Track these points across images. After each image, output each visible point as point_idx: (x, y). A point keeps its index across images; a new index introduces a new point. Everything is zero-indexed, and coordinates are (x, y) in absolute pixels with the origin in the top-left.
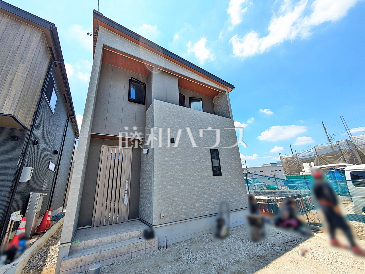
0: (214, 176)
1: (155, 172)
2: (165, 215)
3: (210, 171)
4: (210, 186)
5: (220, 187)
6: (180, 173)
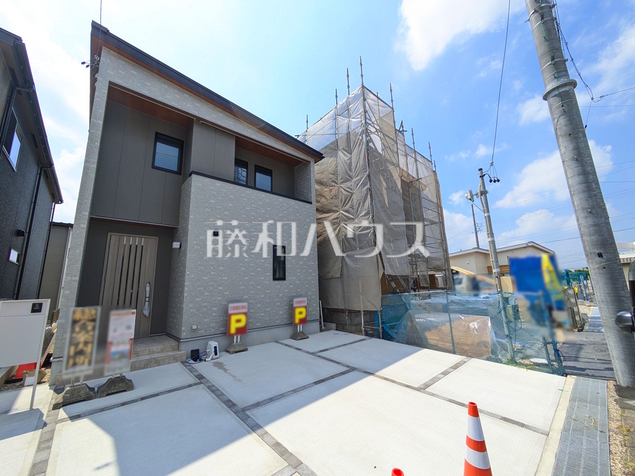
0: (274, 281)
1: (188, 275)
2: (199, 327)
3: (269, 274)
4: (267, 293)
5: (280, 295)
6: (225, 276)
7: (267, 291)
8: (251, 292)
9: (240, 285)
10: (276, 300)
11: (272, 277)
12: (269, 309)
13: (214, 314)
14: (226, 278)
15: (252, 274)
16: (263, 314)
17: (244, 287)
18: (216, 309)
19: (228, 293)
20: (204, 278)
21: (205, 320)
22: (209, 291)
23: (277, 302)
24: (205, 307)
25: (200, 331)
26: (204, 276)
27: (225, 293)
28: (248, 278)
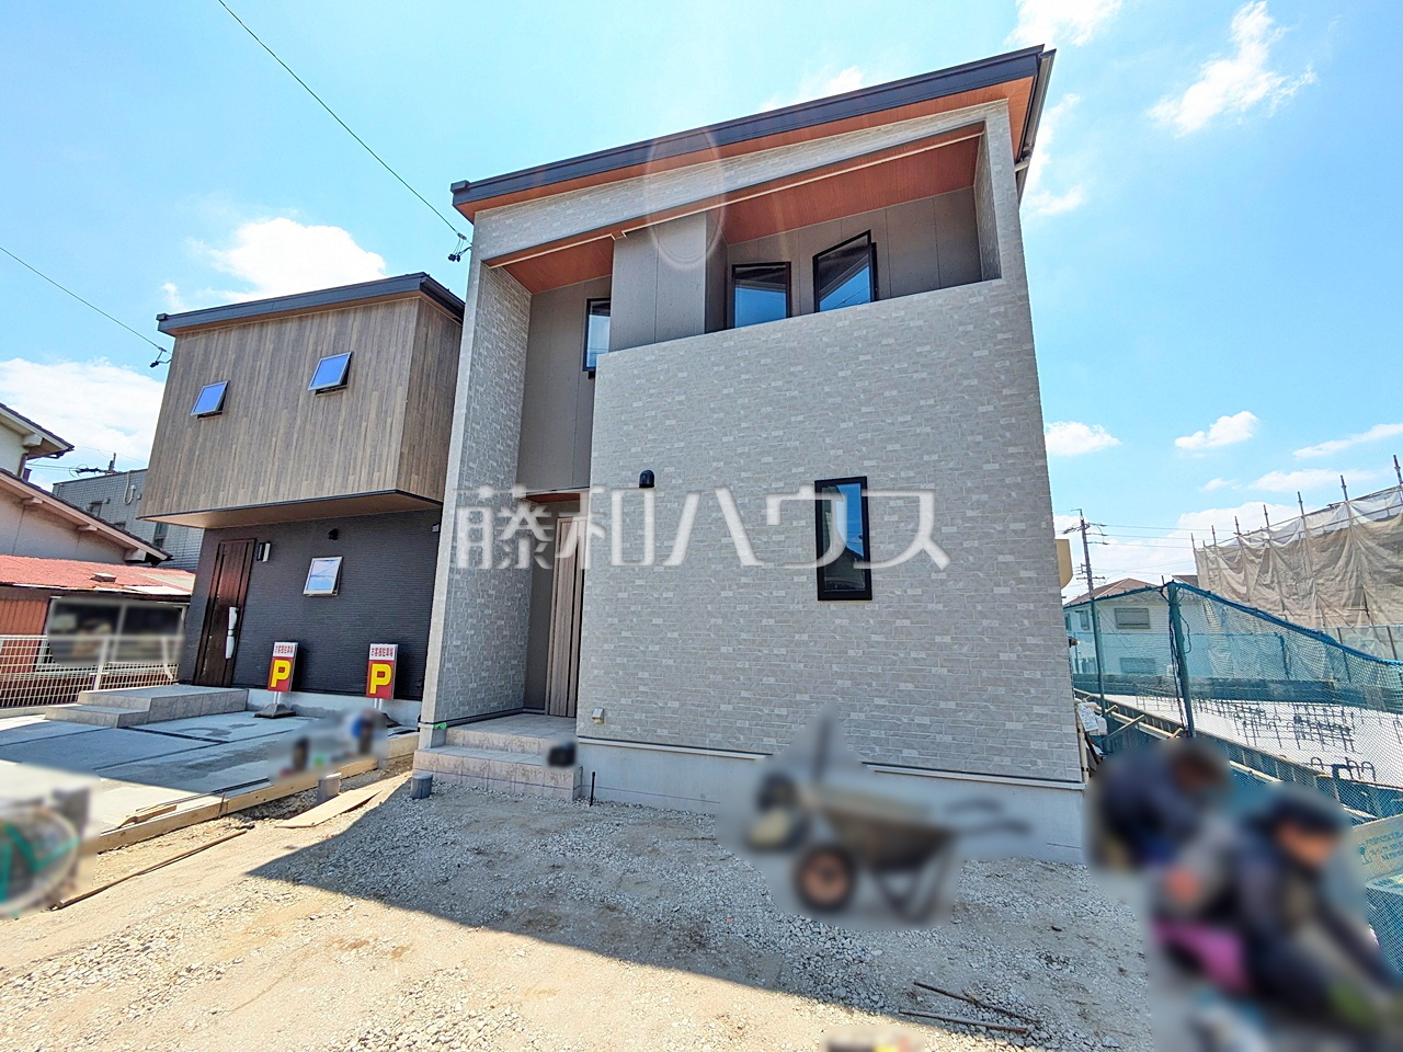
0: (821, 602)
2: (609, 715)
3: (803, 579)
4: (798, 644)
5: (851, 653)
6: (667, 589)
7: (797, 637)
8: (744, 636)
9: (708, 612)
10: (835, 668)
11: (814, 588)
12: (806, 697)
13: (641, 688)
14: (670, 594)
15: (744, 580)
16: (784, 711)
17: (720, 621)
18: (646, 675)
19: (676, 635)
20: (620, 595)
21: (623, 701)
22: (631, 629)
23: (841, 676)
24: (623, 667)
25: (612, 726)
26: (620, 591)
27: (669, 635)
28: (731, 593)
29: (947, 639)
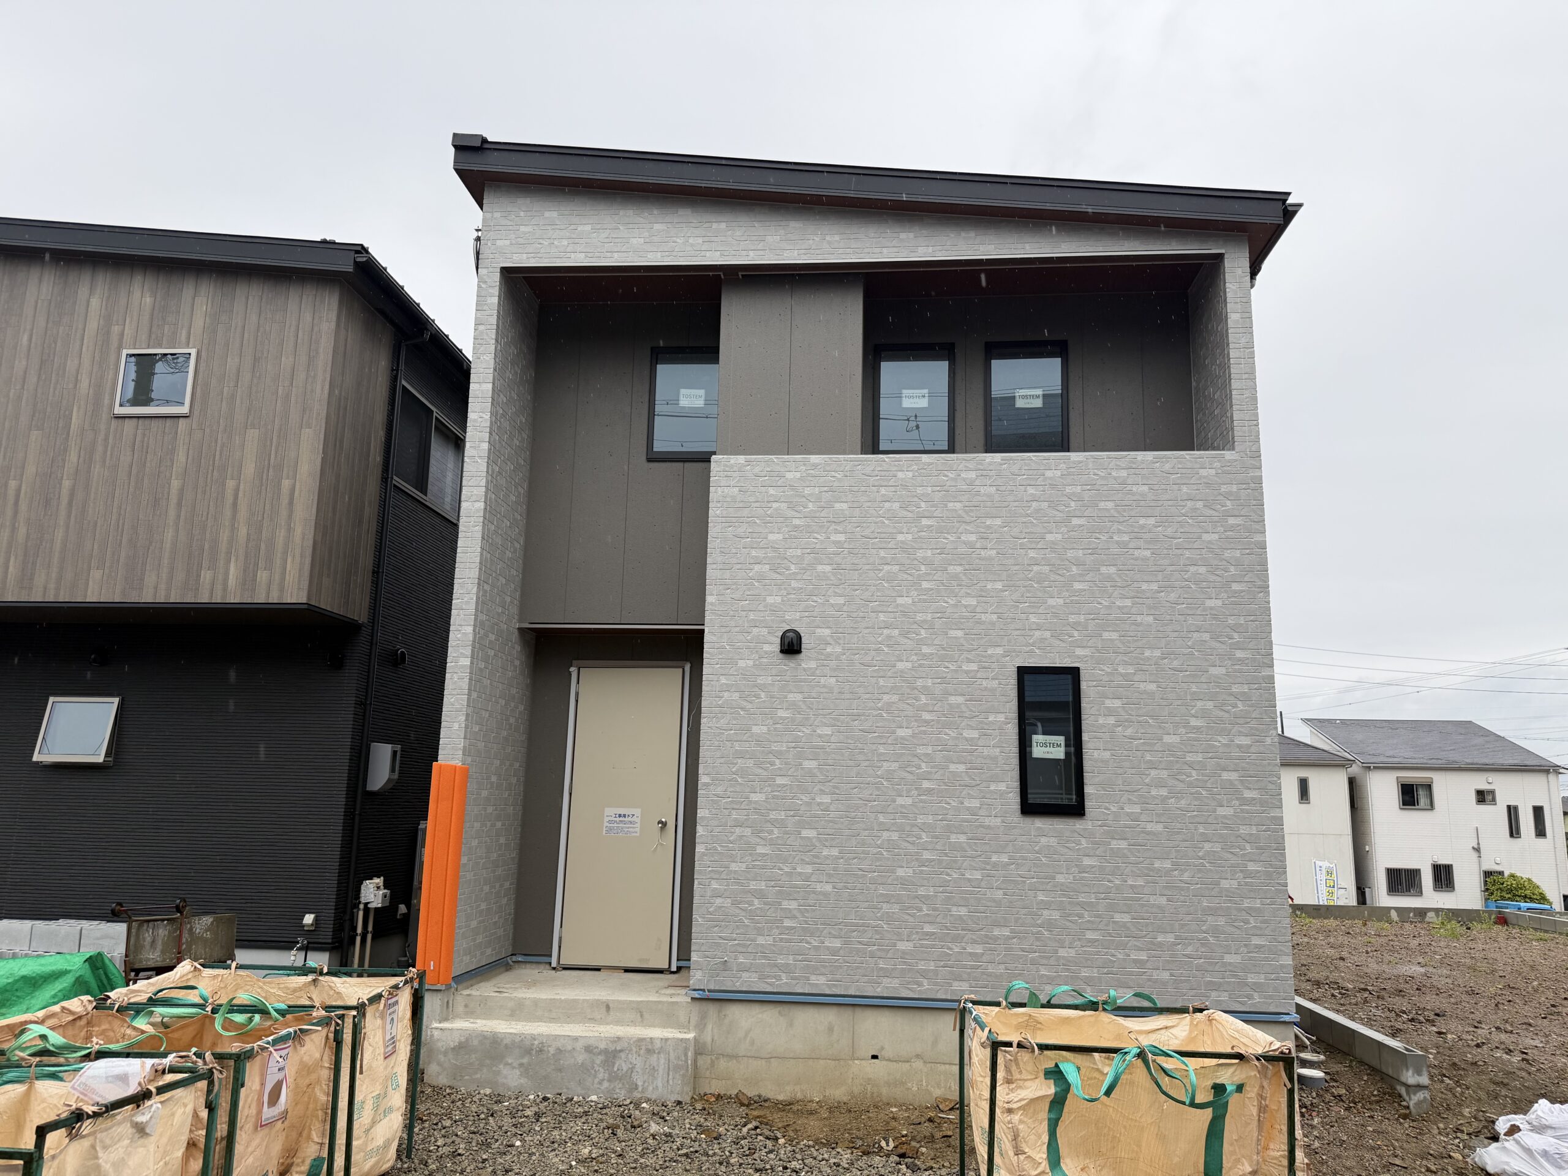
0: (1028, 819)
3: (1002, 787)
4: (995, 866)
5: (1060, 878)
6: (823, 792)
7: (994, 858)
9: (880, 824)
12: (1006, 932)
15: (927, 785)
16: (979, 949)
17: (895, 836)
19: (835, 852)
20: (753, 797)
23: (1047, 906)
25: (746, 975)
26: (755, 792)
27: (825, 852)
28: (909, 801)
29: (1167, 865)
